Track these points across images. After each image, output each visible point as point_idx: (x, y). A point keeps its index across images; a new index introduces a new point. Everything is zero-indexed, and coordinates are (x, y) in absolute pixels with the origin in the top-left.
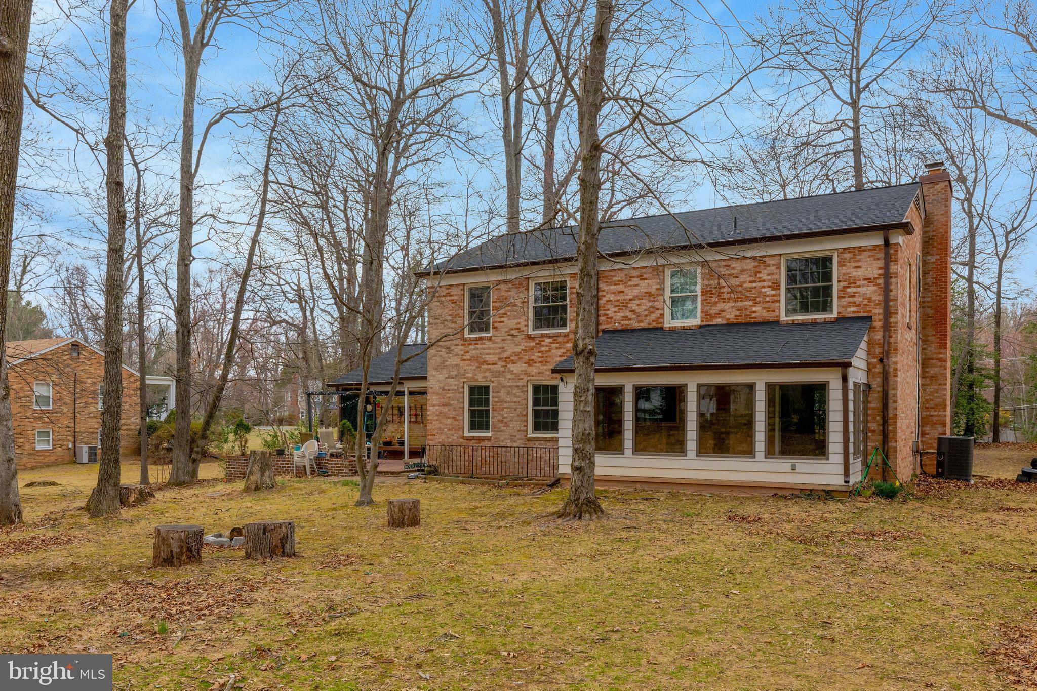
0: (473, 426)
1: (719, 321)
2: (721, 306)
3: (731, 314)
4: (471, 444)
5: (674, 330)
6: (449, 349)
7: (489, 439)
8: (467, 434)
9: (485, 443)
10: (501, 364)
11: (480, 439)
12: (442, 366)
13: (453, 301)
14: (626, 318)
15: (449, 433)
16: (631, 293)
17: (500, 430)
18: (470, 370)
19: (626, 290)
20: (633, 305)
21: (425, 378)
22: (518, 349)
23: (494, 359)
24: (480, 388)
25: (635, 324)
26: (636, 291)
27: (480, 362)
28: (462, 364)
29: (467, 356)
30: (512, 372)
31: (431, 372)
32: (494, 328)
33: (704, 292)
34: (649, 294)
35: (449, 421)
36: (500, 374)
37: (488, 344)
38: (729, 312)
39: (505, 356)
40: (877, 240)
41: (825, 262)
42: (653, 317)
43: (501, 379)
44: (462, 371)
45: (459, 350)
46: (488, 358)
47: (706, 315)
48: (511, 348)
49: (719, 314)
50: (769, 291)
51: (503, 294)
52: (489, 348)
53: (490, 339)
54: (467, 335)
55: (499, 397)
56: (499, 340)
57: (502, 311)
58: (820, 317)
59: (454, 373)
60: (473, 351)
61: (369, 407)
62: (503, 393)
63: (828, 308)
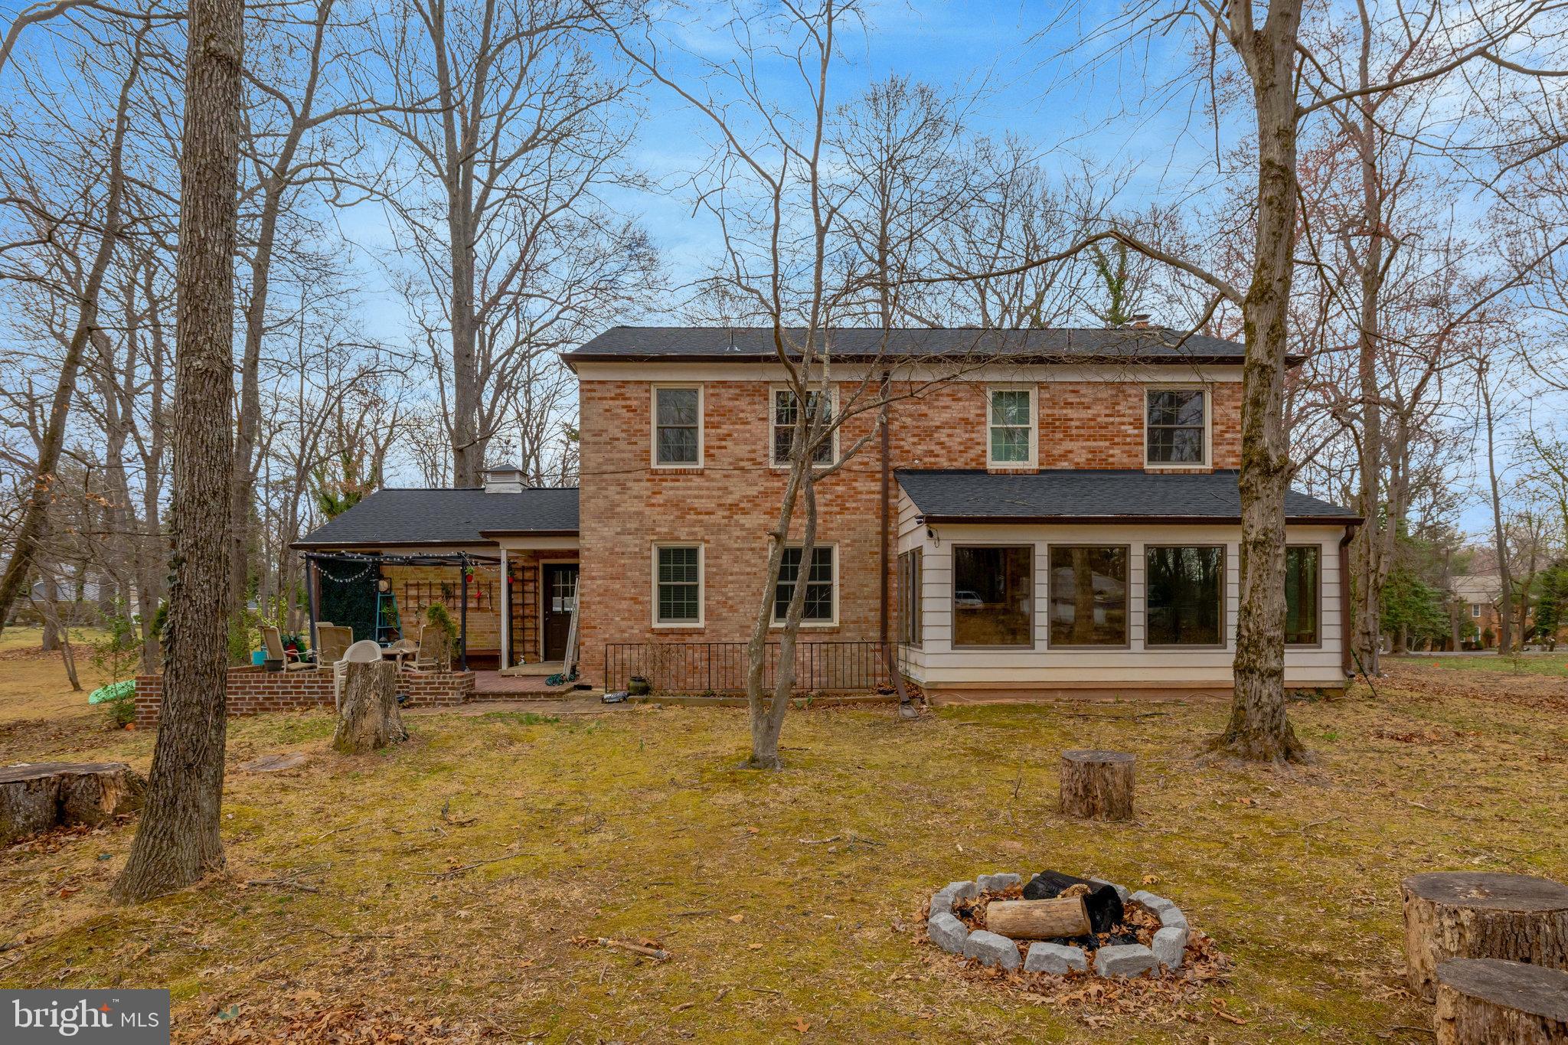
0: (665, 613)
1: (1064, 465)
2: (1068, 445)
3: (1081, 458)
4: (667, 640)
5: (1002, 474)
6: (624, 488)
7: (700, 632)
8: (656, 625)
9: (695, 639)
10: (721, 513)
11: (684, 632)
12: (610, 513)
13: (629, 409)
14: (931, 454)
15: (624, 624)
16: (938, 418)
17: (720, 618)
18: (663, 521)
19: (930, 413)
20: (941, 436)
21: (576, 534)
22: (752, 491)
23: (711, 505)
24: (678, 552)
25: (944, 463)
26: (946, 416)
27: (682, 509)
28: (648, 511)
29: (659, 499)
30: (742, 527)
31: (586, 524)
32: (708, 455)
33: (1042, 425)
34: (966, 421)
35: (625, 605)
36: (720, 529)
37: (697, 481)
38: (1079, 454)
39: (729, 500)
42: (972, 454)
43: (724, 537)
44: (648, 523)
45: (642, 488)
46: (698, 504)
47: (1046, 455)
48: (739, 490)
49: (1064, 456)
50: (1131, 430)
51: (725, 403)
52: (700, 488)
53: (701, 473)
54: (654, 465)
55: (719, 566)
56: (718, 475)
57: (725, 429)
58: (1195, 467)
59: (632, 525)
60: (670, 490)
61: (383, 585)
62: (726, 559)
63: (1198, 456)
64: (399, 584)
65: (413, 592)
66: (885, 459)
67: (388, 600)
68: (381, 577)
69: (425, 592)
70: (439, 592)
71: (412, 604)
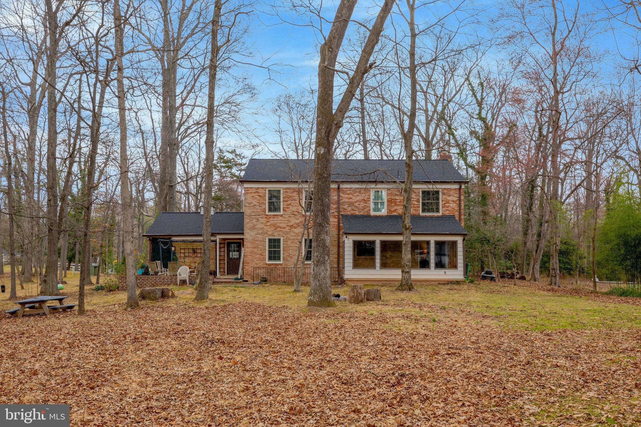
0: (270, 258)
1: (395, 214)
2: (396, 207)
4: (271, 267)
5: (376, 217)
6: (258, 220)
7: (281, 265)
8: (267, 262)
9: (280, 266)
10: (288, 228)
11: (276, 265)
12: (253, 228)
13: (260, 196)
14: (353, 210)
15: (258, 262)
16: (355, 199)
17: (287, 260)
18: (270, 231)
19: (353, 197)
20: (356, 204)
21: (243, 234)
22: (298, 221)
23: (285, 226)
24: (274, 240)
25: (357, 213)
26: (358, 198)
27: (276, 227)
28: (265, 227)
29: (269, 224)
30: (294, 233)
31: (246, 231)
32: (284, 210)
33: (388, 201)
34: (364, 200)
35: (258, 256)
36: (288, 233)
37: (280, 218)
38: (399, 210)
39: (290, 224)
40: (456, 186)
41: (437, 192)
42: (366, 210)
43: (288, 235)
44: (265, 231)
45: (263, 220)
46: (280, 225)
47: (389, 210)
48: (293, 221)
49: (395, 211)
50: (415, 203)
51: (289, 194)
52: (281, 220)
53: (282, 216)
54: (267, 213)
55: (287, 244)
56: (287, 216)
57: (289, 203)
58: (435, 214)
59: (260, 232)
60: (272, 221)
61: (173, 249)
62: (289, 242)
63: (438, 211)
64: (178, 248)
65: (183, 251)
66: (339, 212)
67: (174, 253)
68: (172, 246)
69: (187, 251)
70: (192, 251)
71: (182, 255)
